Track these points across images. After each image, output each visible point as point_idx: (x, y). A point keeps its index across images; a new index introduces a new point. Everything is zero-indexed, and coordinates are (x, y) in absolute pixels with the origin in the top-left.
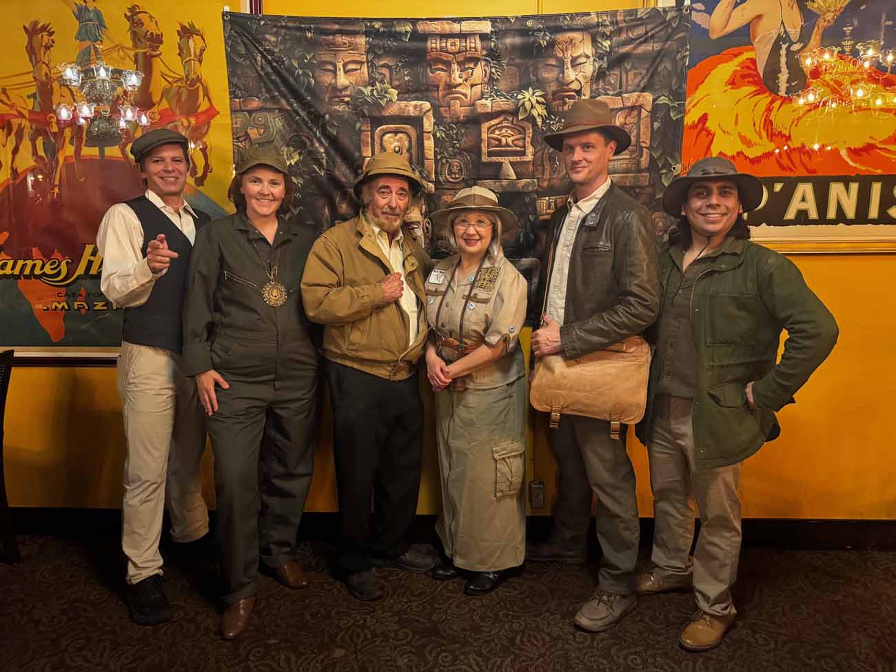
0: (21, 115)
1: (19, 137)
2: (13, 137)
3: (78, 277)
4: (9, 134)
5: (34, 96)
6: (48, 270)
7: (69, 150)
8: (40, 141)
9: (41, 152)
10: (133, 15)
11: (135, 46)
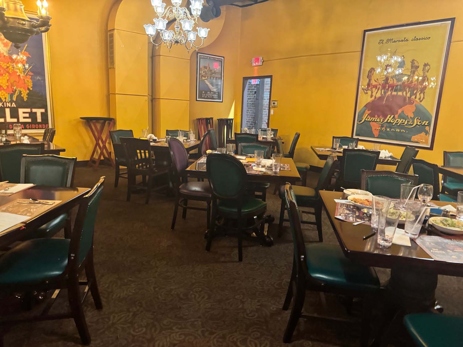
0: (380, 85)
1: (378, 90)
2: (377, 90)
3: (385, 123)
4: (376, 89)
5: (384, 80)
6: (378, 120)
7: (389, 93)
8: (383, 91)
9: (383, 93)
10: (413, 62)
11: (412, 69)
